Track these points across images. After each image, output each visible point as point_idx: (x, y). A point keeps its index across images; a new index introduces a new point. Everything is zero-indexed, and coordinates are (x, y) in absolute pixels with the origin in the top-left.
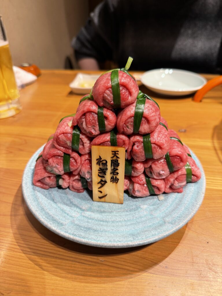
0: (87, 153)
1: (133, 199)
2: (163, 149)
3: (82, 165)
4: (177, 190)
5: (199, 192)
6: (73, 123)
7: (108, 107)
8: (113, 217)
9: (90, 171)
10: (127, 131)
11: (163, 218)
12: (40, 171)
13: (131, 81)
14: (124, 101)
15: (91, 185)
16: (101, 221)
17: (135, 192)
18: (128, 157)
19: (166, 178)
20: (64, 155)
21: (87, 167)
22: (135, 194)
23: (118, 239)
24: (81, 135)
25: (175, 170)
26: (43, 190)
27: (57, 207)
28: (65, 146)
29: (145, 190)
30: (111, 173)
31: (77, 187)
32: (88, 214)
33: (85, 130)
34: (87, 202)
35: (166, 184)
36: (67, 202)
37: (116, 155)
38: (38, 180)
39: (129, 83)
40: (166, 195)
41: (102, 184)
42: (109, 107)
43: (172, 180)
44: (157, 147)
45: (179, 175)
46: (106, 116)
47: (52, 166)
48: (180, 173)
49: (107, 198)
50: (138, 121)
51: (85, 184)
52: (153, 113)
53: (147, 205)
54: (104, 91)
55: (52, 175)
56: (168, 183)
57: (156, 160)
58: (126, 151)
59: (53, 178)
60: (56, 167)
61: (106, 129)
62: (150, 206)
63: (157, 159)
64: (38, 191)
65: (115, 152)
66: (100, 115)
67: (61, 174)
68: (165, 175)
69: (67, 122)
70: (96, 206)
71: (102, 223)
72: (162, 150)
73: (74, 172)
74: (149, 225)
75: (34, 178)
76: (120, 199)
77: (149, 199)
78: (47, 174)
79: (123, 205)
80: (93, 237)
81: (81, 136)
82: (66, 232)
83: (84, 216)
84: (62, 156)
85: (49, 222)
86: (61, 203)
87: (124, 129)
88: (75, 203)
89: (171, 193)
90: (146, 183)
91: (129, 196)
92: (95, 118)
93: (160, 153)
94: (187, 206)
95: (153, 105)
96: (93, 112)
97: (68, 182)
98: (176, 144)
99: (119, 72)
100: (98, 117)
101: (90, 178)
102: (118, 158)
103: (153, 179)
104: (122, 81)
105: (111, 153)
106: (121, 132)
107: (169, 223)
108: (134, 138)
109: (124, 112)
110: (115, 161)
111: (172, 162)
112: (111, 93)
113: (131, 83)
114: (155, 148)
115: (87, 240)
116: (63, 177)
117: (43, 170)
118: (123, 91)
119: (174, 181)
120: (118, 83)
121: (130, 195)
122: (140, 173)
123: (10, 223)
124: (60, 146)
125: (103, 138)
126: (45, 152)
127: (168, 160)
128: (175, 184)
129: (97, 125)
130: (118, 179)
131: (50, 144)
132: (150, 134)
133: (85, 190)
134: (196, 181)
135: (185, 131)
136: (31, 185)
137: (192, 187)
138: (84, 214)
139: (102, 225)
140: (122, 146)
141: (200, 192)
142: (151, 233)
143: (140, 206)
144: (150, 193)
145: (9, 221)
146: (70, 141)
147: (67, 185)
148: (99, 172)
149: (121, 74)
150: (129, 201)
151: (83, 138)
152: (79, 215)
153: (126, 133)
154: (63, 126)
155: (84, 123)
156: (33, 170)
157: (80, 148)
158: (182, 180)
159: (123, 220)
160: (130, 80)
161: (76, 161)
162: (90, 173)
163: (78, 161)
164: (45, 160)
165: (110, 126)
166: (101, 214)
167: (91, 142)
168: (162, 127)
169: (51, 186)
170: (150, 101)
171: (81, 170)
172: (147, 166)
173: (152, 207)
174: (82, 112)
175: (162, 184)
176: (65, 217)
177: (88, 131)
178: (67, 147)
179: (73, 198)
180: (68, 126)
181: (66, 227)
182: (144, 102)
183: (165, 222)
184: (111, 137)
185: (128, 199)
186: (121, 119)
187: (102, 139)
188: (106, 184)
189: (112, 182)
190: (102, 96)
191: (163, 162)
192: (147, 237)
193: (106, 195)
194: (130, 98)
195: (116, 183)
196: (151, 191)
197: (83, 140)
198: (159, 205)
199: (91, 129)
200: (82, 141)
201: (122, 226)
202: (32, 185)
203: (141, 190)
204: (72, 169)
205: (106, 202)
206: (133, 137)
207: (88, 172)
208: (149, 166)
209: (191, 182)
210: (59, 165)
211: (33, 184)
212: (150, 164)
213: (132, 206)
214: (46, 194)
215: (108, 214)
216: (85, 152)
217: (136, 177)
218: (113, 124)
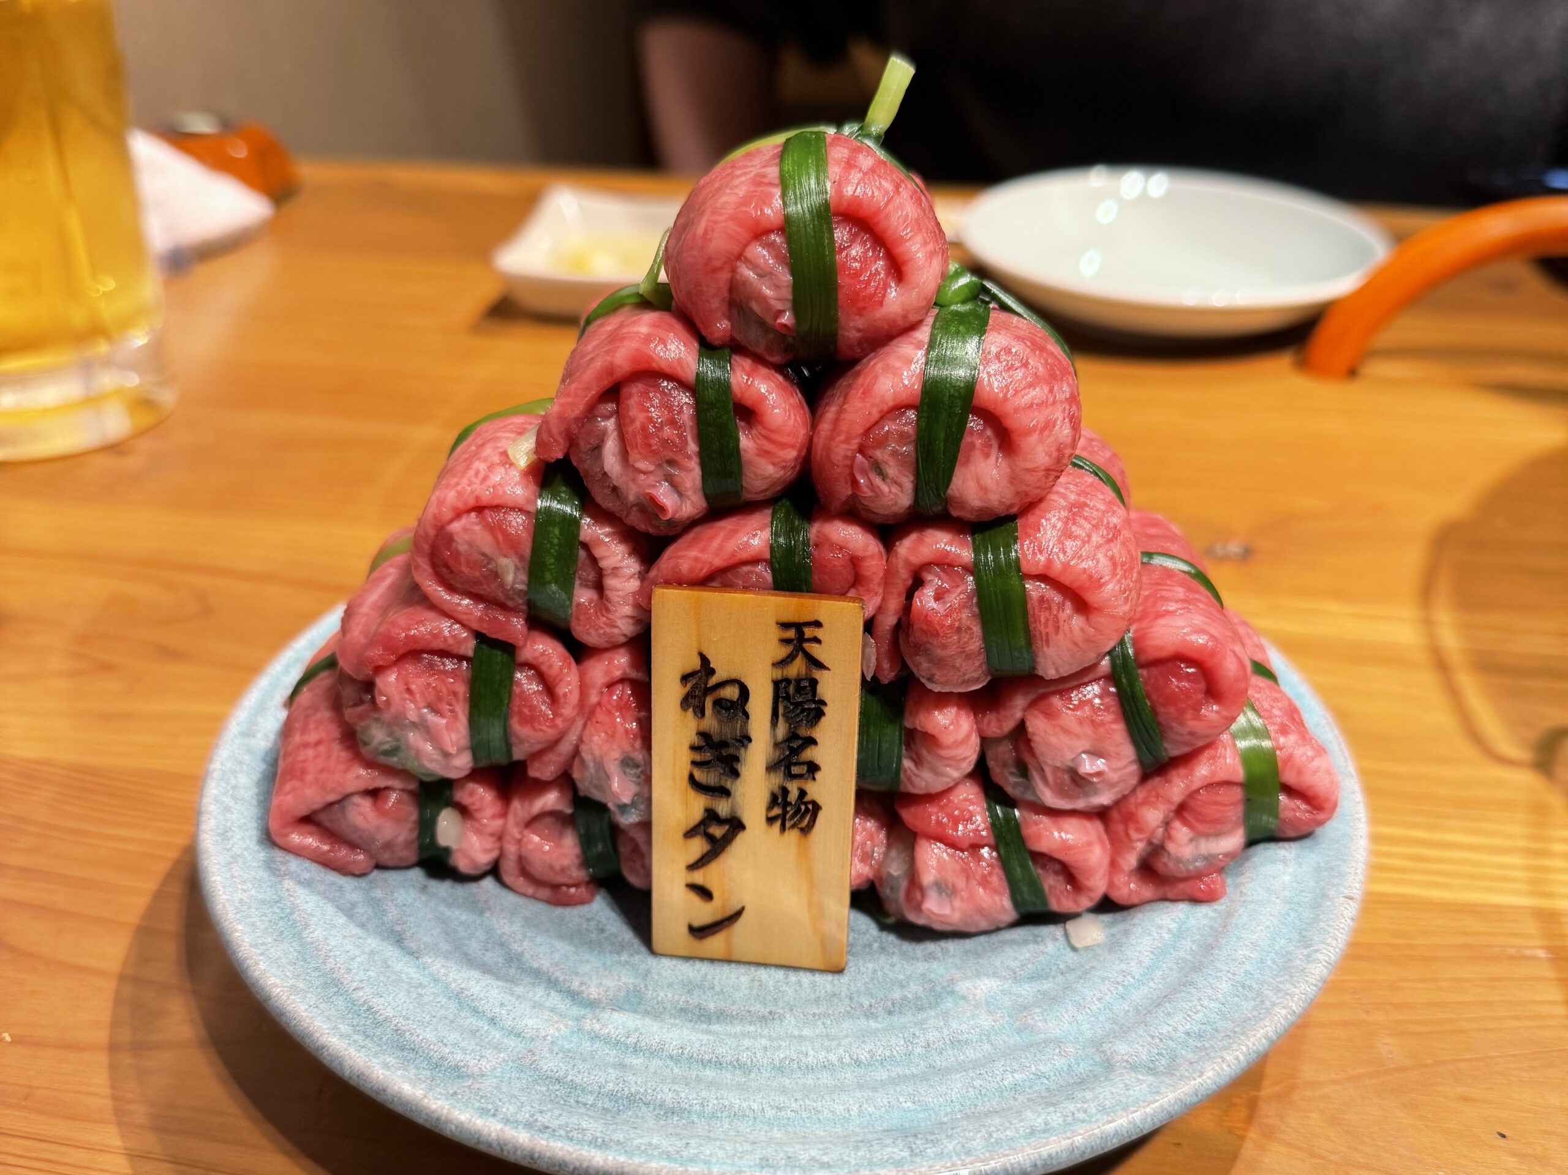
0: (622, 640)
1: (907, 947)
2: (1099, 610)
3: (589, 719)
4: (1190, 883)
5: (1325, 896)
6: (540, 444)
7: (760, 349)
8: (783, 1044)
9: (639, 757)
10: (877, 493)
11: (1097, 1044)
12: (316, 757)
13: (905, 194)
14: (861, 312)
15: (642, 855)
16: (705, 1063)
17: (923, 895)
18: (878, 666)
19: (1117, 803)
20: (477, 650)
21: (620, 730)
22: (918, 908)
23: (813, 1153)
24: (586, 521)
25: (1175, 752)
26: (332, 877)
27: (425, 981)
28: (487, 589)
29: (984, 882)
30: (771, 768)
31: (551, 867)
32: (619, 1023)
33: (615, 489)
34: (616, 958)
35: (1117, 844)
36: (489, 954)
37: (806, 645)
38: (303, 811)
39: (887, 204)
40: (1118, 916)
41: (710, 838)
42: (769, 349)
43: (1153, 816)
44: (1057, 598)
45: (1197, 784)
46: (748, 402)
47: (398, 722)
48: (1202, 771)
49: (740, 933)
50: (942, 435)
51: (600, 847)
52: (1031, 385)
53: (995, 975)
54: (736, 249)
55: (396, 783)
56: (1127, 835)
57: (1052, 682)
58: (869, 626)
59: (399, 801)
60: (421, 726)
61: (744, 484)
62: (1016, 979)
63: (1063, 679)
64: (300, 883)
65: (799, 627)
66: (710, 394)
67: (453, 775)
68: (1112, 785)
69: (503, 444)
70: (670, 985)
71: (709, 1073)
72: (1087, 619)
73: (536, 765)
74: (1009, 1080)
75: (275, 802)
76: (824, 942)
77: (1013, 942)
78: (362, 772)
79: (844, 979)
80: (654, 1141)
81: (590, 529)
82: (484, 1112)
83: (595, 1037)
84: (461, 658)
85: (376, 1055)
86: (446, 958)
87: (855, 483)
88: (536, 965)
89: (1147, 907)
90: (992, 841)
91: (883, 927)
92: (680, 412)
93: (1078, 636)
94: (1246, 972)
95: (1034, 343)
96: (670, 378)
97: (492, 835)
98: (1180, 592)
99: (828, 140)
100: (701, 408)
101: (633, 804)
102: (820, 666)
103: (1037, 813)
104: (849, 191)
105: (775, 634)
106: (836, 506)
107: (1134, 1068)
108: (920, 541)
109: (860, 380)
110: (799, 689)
111: (1154, 697)
112: (779, 258)
113: (901, 207)
114: (1049, 608)
115: (622, 1159)
116: (462, 796)
117: (336, 747)
118: (854, 253)
119: (1167, 824)
120: (826, 205)
121: (891, 921)
122: (957, 769)
123: (108, 1091)
124: (451, 588)
125: (724, 541)
126: (357, 633)
127: (1131, 684)
128: (1171, 847)
129: (689, 457)
130: (816, 808)
131: (388, 582)
132: (1019, 522)
133: (603, 892)
134: (1305, 830)
135: (1248, 554)
136: (254, 846)
137: (1280, 866)
138: (597, 1027)
139: (710, 1085)
140: (842, 595)
141: (1332, 893)
142: (1021, 1121)
143: (952, 981)
144: (1016, 904)
145: (98, 1079)
146: (521, 558)
147: (487, 851)
148: (698, 758)
149: (839, 153)
150: (883, 958)
151: (600, 542)
152: (566, 1026)
153: (869, 511)
154: (480, 465)
155: (611, 447)
156: (264, 760)
157: (579, 605)
158: (1215, 821)
159: (847, 1060)
160: (897, 187)
161: (550, 689)
162: (637, 766)
163: (562, 689)
164: (353, 681)
165: (774, 464)
166: (704, 1026)
167: (648, 571)
168: (1092, 485)
169: (385, 857)
170: (1015, 319)
171: (584, 749)
172: (1000, 724)
173: (1027, 990)
174: (598, 379)
175: (1089, 844)
176: (474, 1033)
177: (632, 494)
178: (501, 597)
179: (525, 936)
180: (511, 464)
181: (487, 1085)
182: (978, 325)
183: (1108, 1066)
184: (775, 535)
185: (876, 945)
186: (836, 422)
187: (720, 548)
188: (742, 841)
189: (778, 824)
190: (725, 276)
191: (1097, 701)
192: (998, 1142)
193: (739, 913)
194: (893, 293)
195: (802, 830)
196: (1025, 889)
197: (598, 552)
198: (1071, 977)
199: (651, 479)
200: (594, 561)
201: (841, 1088)
202: (260, 842)
203: (961, 883)
204: (522, 741)
205: (739, 962)
206: (914, 536)
207: (627, 763)
208: (1009, 725)
209: (1273, 838)
210: (442, 716)
211: (270, 839)
212: (1019, 715)
213: (902, 987)
214: (354, 905)
215: (752, 1028)
216: (608, 630)
217: (930, 798)
218: (791, 454)
